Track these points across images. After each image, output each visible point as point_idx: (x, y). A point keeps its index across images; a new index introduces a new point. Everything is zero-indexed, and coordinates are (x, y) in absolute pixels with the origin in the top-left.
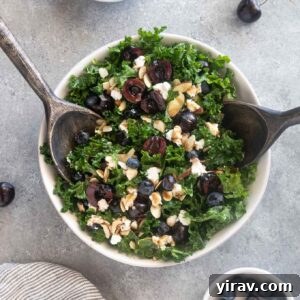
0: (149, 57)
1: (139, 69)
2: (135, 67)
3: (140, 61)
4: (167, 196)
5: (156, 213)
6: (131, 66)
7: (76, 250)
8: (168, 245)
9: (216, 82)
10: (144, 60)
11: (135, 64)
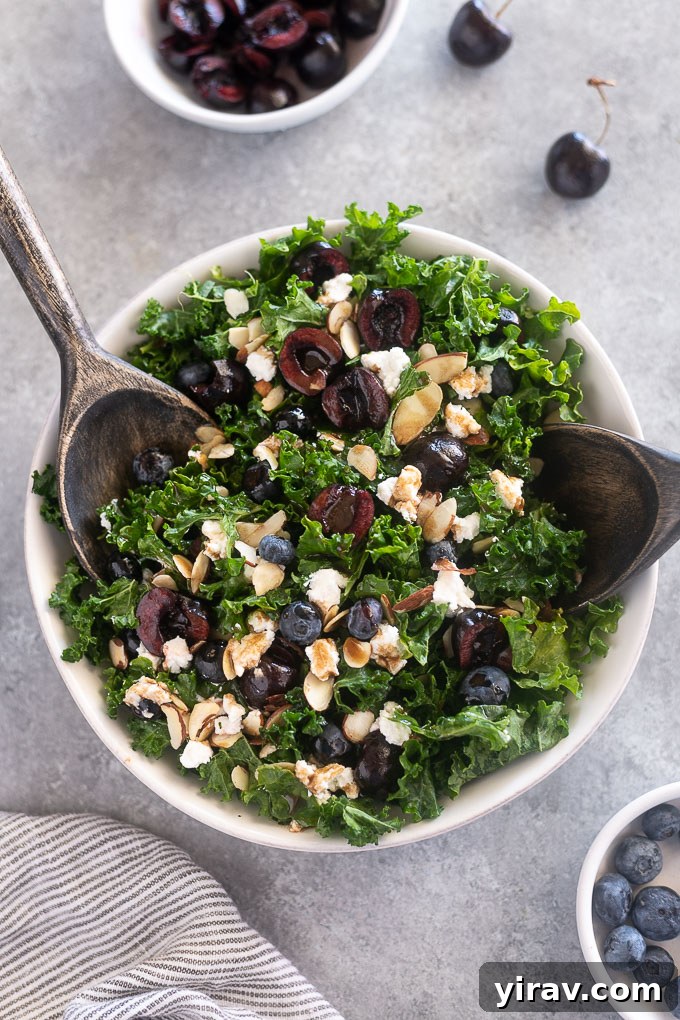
0: (363, 278)
1: (331, 306)
2: (323, 299)
3: (339, 288)
4: (355, 653)
5: (317, 696)
6: (314, 294)
8: (338, 792)
9: (533, 367)
10: (350, 284)
11: (324, 293)
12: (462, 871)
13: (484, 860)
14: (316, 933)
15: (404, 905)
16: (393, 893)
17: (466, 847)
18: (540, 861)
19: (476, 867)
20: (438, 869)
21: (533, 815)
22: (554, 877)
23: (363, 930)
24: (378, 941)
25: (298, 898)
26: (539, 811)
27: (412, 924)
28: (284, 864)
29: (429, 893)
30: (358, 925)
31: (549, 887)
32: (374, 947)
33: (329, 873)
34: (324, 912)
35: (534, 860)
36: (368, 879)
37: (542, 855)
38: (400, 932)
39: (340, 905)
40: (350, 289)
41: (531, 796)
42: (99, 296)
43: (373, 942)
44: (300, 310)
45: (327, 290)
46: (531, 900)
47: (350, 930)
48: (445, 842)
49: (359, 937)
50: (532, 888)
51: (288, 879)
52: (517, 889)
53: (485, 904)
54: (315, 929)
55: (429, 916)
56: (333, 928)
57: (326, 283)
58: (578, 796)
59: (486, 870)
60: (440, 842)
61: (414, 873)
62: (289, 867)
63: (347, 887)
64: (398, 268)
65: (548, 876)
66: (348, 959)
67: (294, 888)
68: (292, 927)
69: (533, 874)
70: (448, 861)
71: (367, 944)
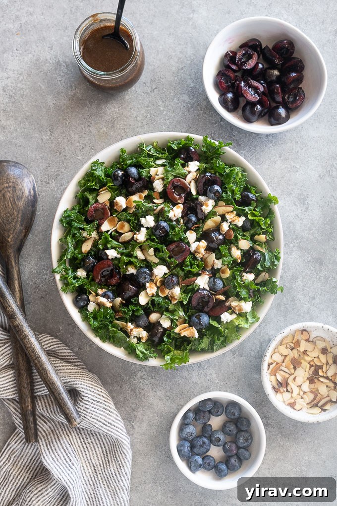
0: (204, 165)
1: (189, 172)
2: (186, 168)
3: (194, 166)
4: (163, 292)
5: (143, 300)
6: (184, 166)
7: (88, 349)
8: (139, 339)
9: (257, 219)
10: (198, 166)
11: (188, 166)
12: (206, 375)
13: (214, 372)
14: (151, 394)
15: (184, 386)
16: (180, 381)
17: (207, 367)
18: (234, 374)
19: (211, 374)
20: (197, 374)
21: (233, 357)
22: (239, 380)
23: (168, 394)
24: (173, 398)
25: (145, 381)
26: (235, 355)
27: (186, 393)
28: (141, 368)
29: (193, 382)
30: (166, 392)
31: (236, 383)
32: (172, 400)
33: (157, 373)
34: (155, 386)
35: (232, 373)
36: (171, 376)
37: (235, 371)
38: (182, 395)
39: (160, 384)
40: (198, 168)
41: (232, 350)
42: (83, 148)
43: (171, 398)
44: (177, 171)
45: (189, 166)
46: (230, 387)
47: (163, 393)
48: (200, 364)
49: (167, 396)
50: (230, 383)
51: (142, 374)
52: (225, 383)
53: (213, 387)
54: (151, 392)
55: (192, 390)
56: (157, 392)
57: (190, 163)
58: (250, 351)
59: (214, 376)
60: (198, 364)
61: (188, 375)
62: (143, 369)
63: (163, 378)
64: (218, 165)
65: (236, 379)
66: (162, 403)
67: (144, 377)
68: (143, 391)
69: (231, 378)
70: (201, 371)
71: (169, 399)
